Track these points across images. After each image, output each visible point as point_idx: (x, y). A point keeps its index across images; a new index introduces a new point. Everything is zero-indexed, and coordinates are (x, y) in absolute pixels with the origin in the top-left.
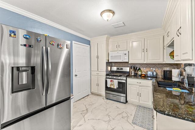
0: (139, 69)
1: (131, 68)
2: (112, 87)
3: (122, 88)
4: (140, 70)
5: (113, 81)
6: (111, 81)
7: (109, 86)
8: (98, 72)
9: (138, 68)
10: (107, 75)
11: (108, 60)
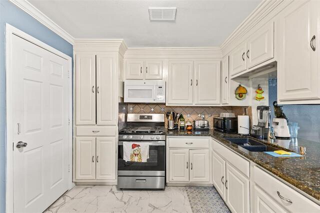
0: (181, 117)
1: (168, 116)
2: (136, 159)
3: (158, 159)
4: (183, 118)
5: (139, 146)
6: (134, 146)
7: (127, 158)
8: (96, 128)
9: (178, 115)
10: (121, 133)
11: (123, 99)
